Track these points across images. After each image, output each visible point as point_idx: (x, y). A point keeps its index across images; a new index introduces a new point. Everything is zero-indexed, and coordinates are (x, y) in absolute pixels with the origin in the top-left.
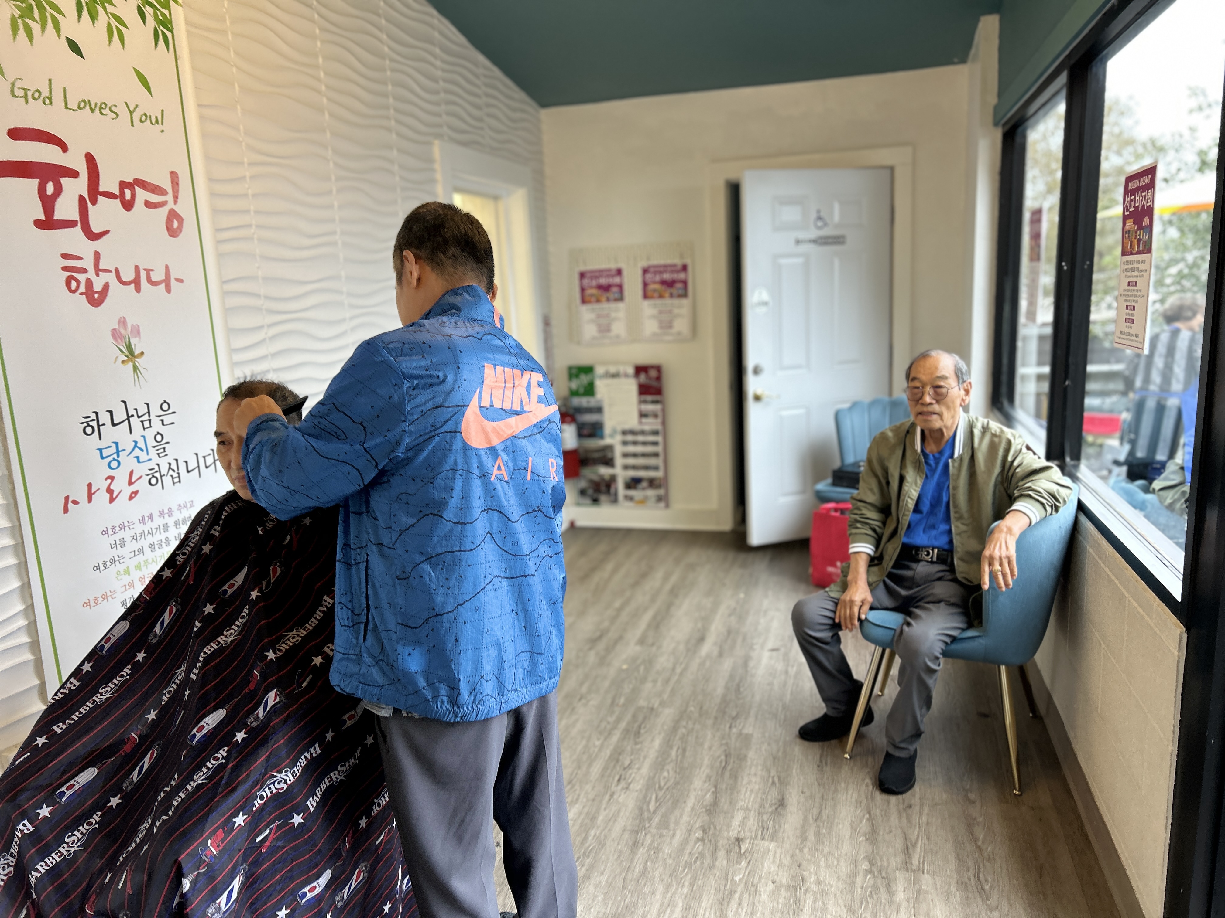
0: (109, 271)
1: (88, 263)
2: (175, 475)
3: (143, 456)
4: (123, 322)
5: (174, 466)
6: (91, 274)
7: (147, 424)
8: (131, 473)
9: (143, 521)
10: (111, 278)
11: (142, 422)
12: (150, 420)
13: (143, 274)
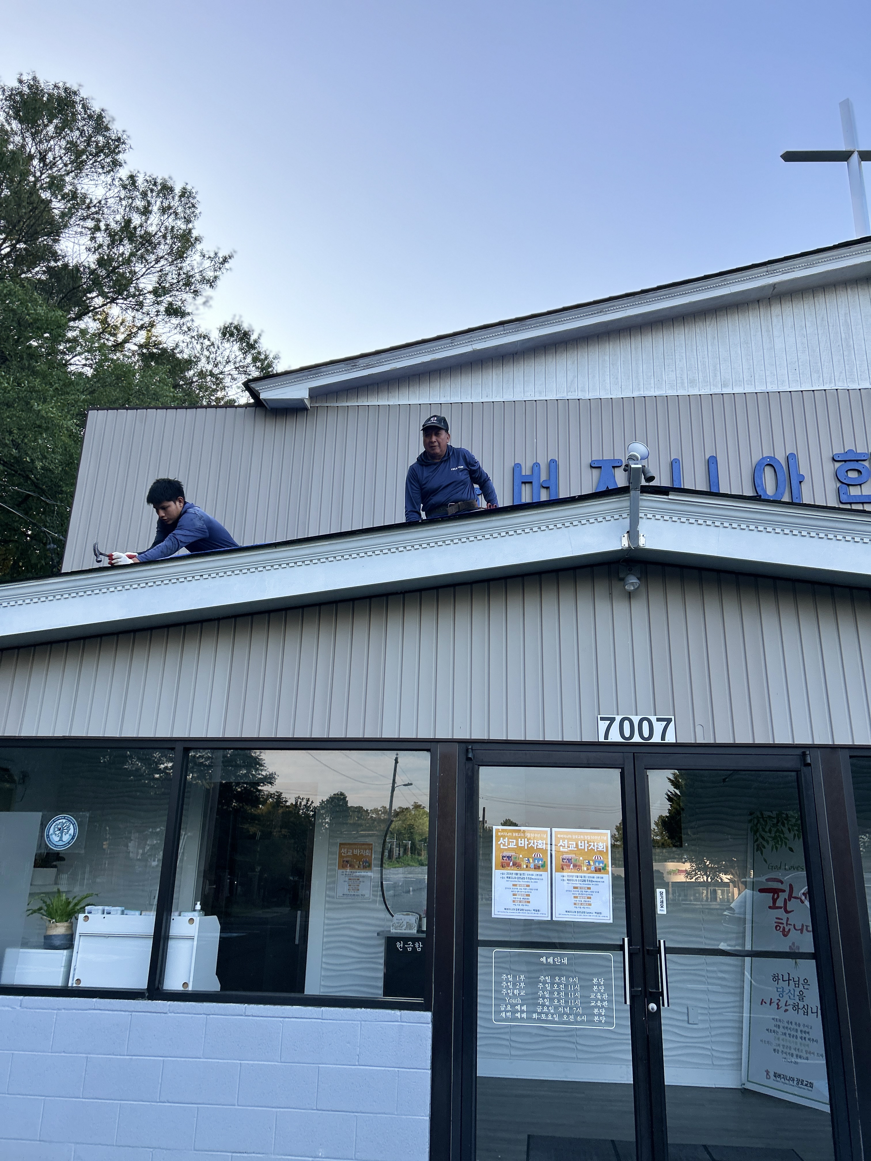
0: (791, 925)
1: (784, 922)
2: (806, 1011)
3: (792, 997)
4: (793, 944)
5: (806, 1007)
6: (785, 925)
7: (797, 985)
8: (787, 1001)
9: (788, 1022)
10: (792, 927)
11: (795, 984)
12: (799, 984)
13: (805, 927)
